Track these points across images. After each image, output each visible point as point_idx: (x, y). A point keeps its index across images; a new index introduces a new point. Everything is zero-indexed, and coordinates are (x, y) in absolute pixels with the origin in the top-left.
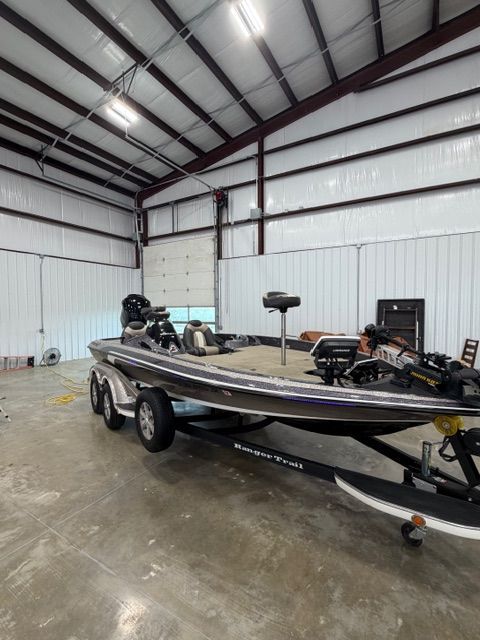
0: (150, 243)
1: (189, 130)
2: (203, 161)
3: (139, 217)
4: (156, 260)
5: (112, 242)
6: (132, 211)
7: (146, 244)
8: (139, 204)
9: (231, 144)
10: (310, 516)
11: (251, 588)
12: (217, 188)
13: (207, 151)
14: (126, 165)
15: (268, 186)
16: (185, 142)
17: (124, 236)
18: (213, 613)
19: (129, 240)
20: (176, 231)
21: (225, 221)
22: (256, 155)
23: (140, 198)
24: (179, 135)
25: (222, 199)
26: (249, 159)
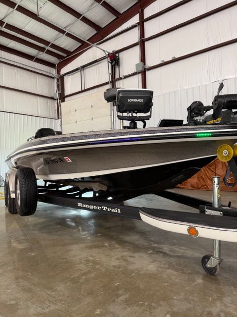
0: (66, 99)
1: (88, 11)
2: (101, 34)
3: (58, 81)
4: (70, 112)
5: (39, 99)
6: (53, 78)
7: (63, 101)
8: (58, 72)
9: (120, 18)
10: (130, 257)
11: (53, 291)
12: (111, 52)
13: (103, 26)
14: (46, 43)
15: (148, 44)
16: (86, 20)
17: (48, 96)
18: (13, 302)
19: (52, 98)
20: (83, 89)
21: (117, 77)
22: (138, 23)
23: (59, 67)
24: (81, 15)
25: (114, 59)
26: (133, 27)
